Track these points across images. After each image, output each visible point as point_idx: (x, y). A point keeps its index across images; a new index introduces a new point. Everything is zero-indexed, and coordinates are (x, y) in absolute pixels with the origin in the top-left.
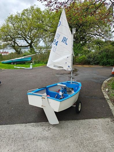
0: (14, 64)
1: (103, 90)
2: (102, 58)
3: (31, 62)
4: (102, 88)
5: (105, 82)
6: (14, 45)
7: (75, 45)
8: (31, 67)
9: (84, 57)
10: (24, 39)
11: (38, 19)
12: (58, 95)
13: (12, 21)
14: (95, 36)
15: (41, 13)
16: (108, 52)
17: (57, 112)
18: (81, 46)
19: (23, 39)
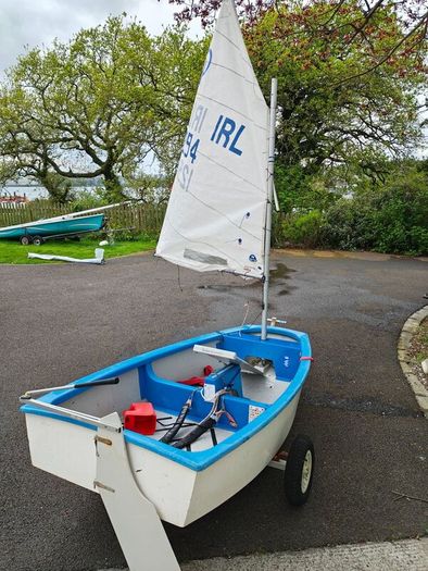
0: (31, 243)
1: (406, 369)
2: (387, 222)
3: (104, 237)
4: (402, 355)
5: (411, 324)
6: (45, 170)
7: (280, 171)
8: (99, 254)
9: (314, 219)
10: (81, 146)
11: (139, 69)
12: (197, 398)
13: (35, 77)
14: (356, 137)
15: (146, 45)
16: (412, 199)
17: (182, 525)
18: (301, 173)
19: (77, 147)
